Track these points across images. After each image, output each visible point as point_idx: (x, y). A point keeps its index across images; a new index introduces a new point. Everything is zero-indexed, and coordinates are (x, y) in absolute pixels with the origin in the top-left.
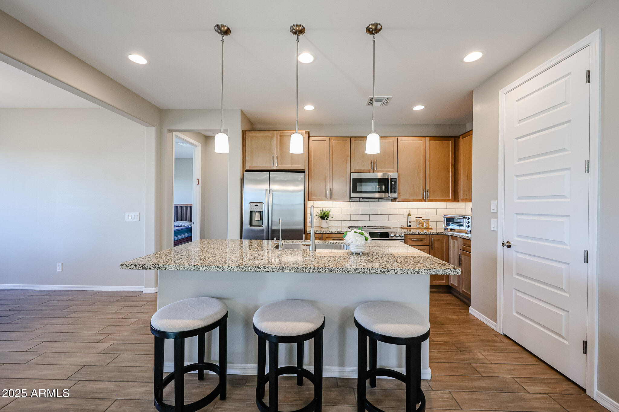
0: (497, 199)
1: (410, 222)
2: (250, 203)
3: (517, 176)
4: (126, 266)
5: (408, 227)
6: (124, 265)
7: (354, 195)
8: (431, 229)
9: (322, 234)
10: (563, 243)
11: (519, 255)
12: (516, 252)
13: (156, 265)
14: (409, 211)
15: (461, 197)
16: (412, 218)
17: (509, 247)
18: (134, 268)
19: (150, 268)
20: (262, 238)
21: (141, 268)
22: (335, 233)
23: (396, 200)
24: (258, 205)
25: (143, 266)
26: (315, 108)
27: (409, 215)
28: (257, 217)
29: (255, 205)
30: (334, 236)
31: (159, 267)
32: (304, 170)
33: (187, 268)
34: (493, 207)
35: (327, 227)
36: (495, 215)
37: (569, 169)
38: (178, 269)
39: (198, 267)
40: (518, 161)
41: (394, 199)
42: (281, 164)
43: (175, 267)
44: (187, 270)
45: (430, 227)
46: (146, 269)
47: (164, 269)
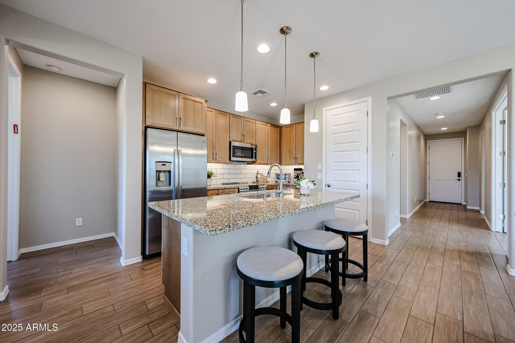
0: (322, 163)
1: (258, 178)
2: (156, 162)
3: (333, 152)
4: (220, 230)
5: (257, 181)
6: (218, 230)
7: (233, 159)
8: (268, 182)
9: (218, 190)
10: (356, 182)
11: (335, 190)
12: (333, 188)
13: (248, 221)
14: (258, 171)
15: (283, 162)
16: (259, 176)
17: (329, 186)
18: (228, 230)
19: (243, 226)
20: (170, 198)
21: (235, 228)
22: (228, 188)
23: (254, 163)
24: (165, 165)
25: (236, 226)
26: (217, 82)
27: (257, 173)
28: (163, 176)
29: (162, 165)
30: (226, 190)
31: (251, 222)
32: (204, 134)
33: (271, 219)
34: (319, 167)
35: (210, 184)
36: (321, 171)
37: (359, 150)
38: (265, 221)
39: (278, 216)
40: (334, 145)
41: (253, 163)
42: (185, 126)
43: (263, 220)
44: (271, 220)
45: (268, 181)
46: (240, 228)
47: (255, 224)
